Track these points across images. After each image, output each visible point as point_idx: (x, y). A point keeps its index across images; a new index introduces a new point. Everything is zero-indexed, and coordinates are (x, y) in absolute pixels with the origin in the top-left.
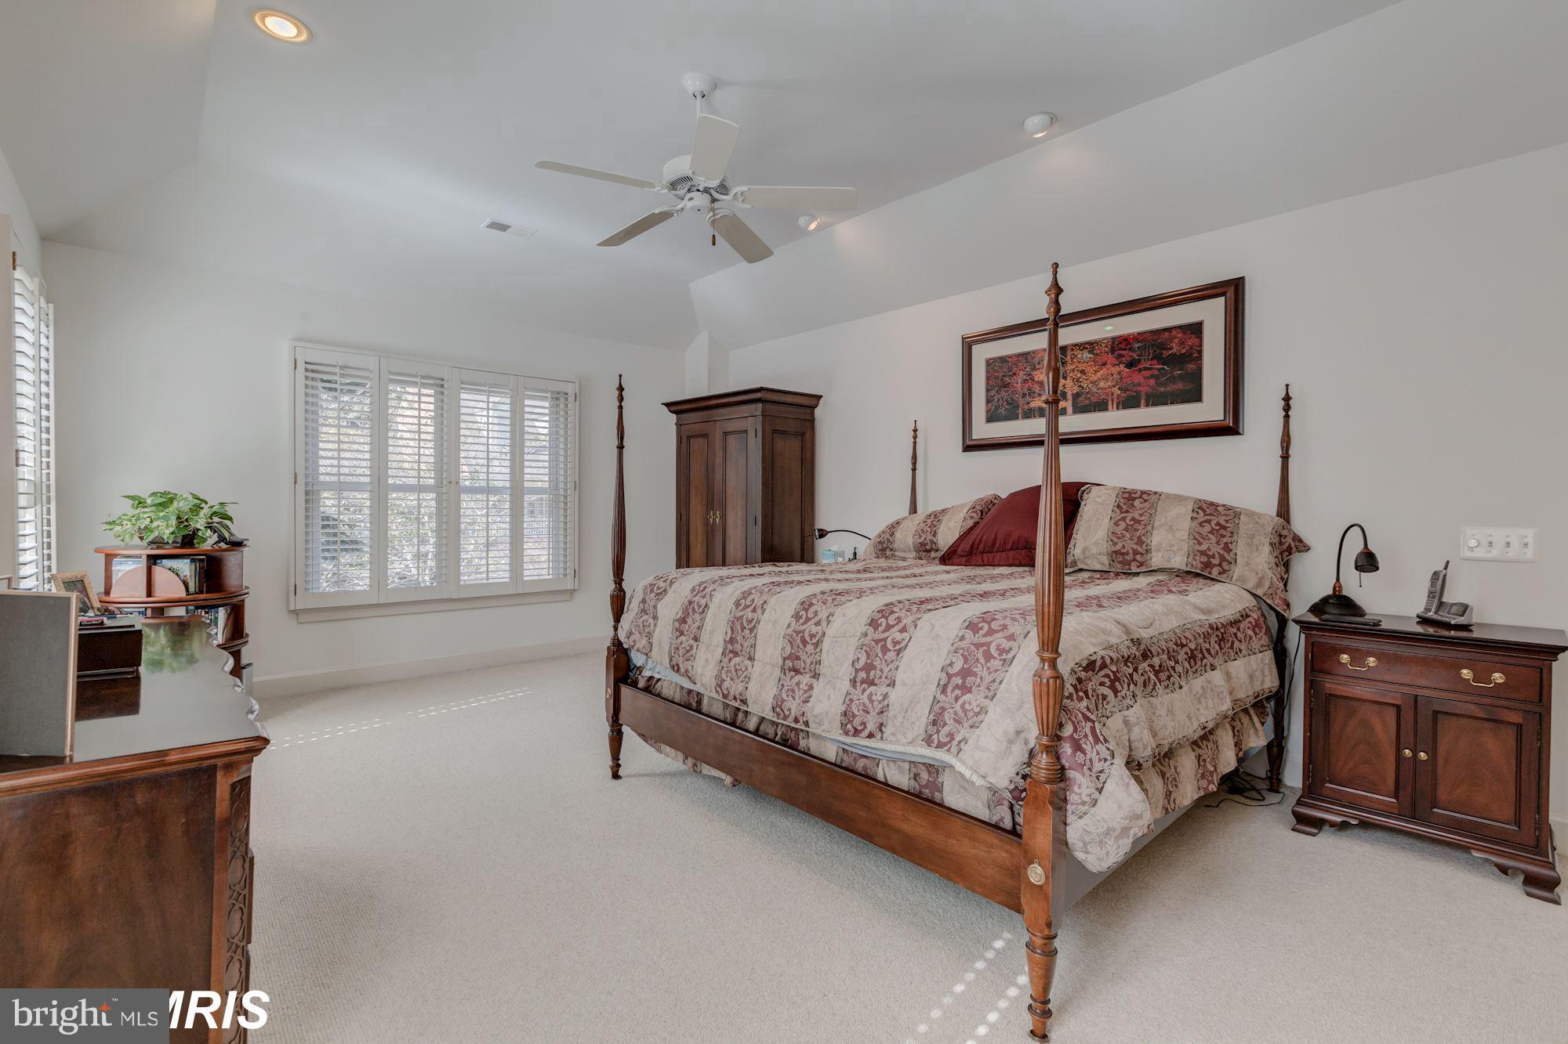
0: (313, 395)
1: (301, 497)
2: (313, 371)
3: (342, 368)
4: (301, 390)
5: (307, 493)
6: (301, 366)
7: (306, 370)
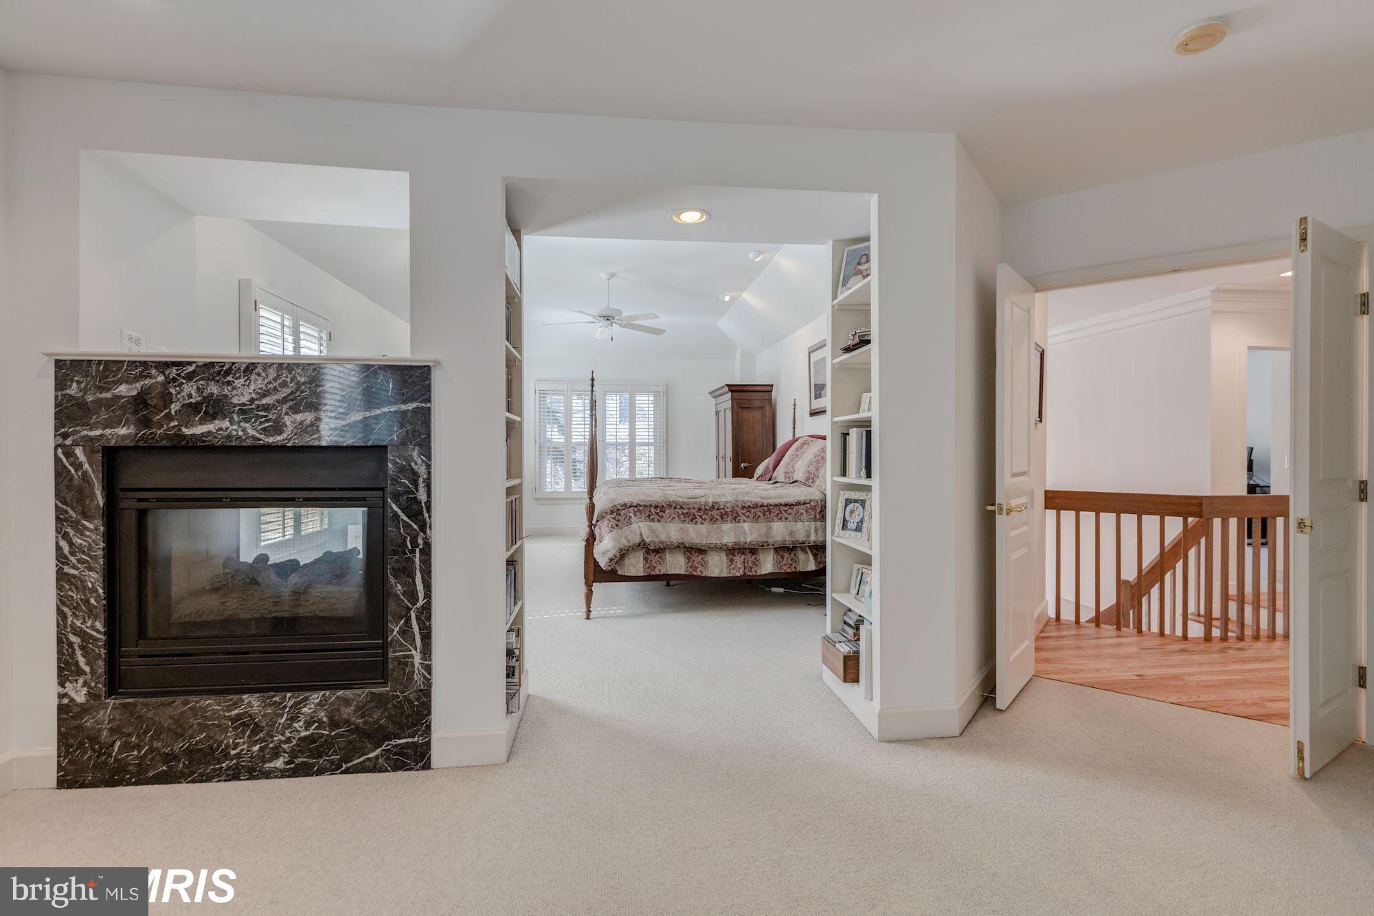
0: (544, 401)
1: (538, 449)
2: (544, 394)
3: (552, 391)
4: (538, 399)
5: (540, 447)
6: (538, 392)
7: (540, 394)
